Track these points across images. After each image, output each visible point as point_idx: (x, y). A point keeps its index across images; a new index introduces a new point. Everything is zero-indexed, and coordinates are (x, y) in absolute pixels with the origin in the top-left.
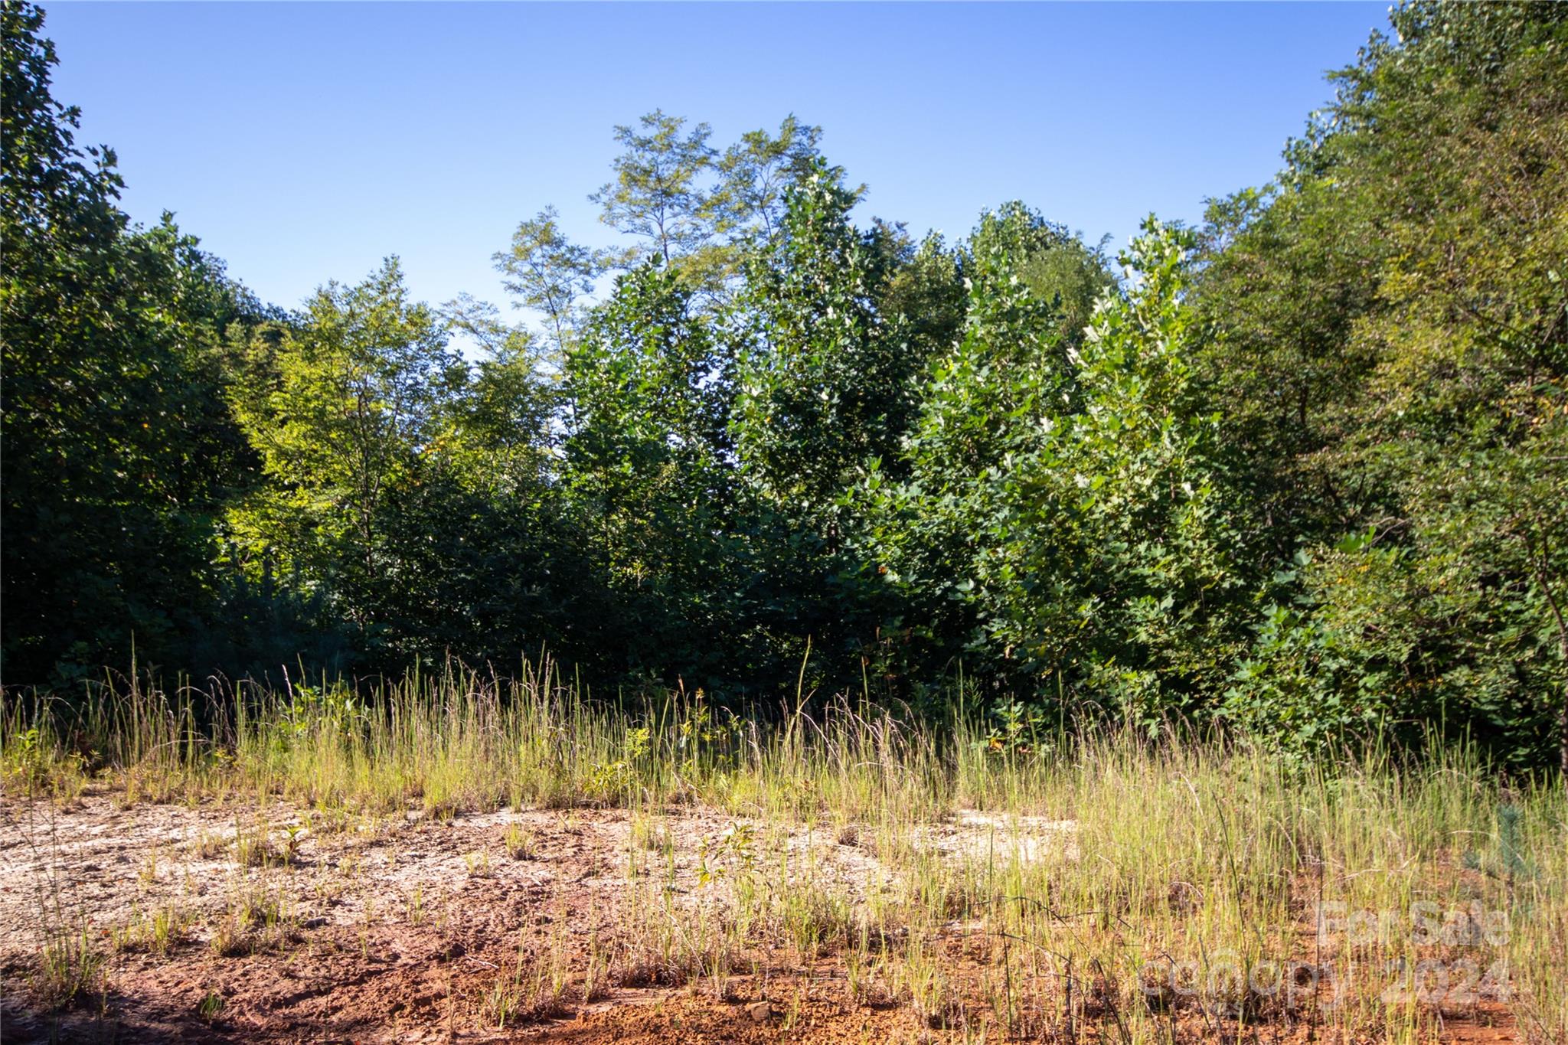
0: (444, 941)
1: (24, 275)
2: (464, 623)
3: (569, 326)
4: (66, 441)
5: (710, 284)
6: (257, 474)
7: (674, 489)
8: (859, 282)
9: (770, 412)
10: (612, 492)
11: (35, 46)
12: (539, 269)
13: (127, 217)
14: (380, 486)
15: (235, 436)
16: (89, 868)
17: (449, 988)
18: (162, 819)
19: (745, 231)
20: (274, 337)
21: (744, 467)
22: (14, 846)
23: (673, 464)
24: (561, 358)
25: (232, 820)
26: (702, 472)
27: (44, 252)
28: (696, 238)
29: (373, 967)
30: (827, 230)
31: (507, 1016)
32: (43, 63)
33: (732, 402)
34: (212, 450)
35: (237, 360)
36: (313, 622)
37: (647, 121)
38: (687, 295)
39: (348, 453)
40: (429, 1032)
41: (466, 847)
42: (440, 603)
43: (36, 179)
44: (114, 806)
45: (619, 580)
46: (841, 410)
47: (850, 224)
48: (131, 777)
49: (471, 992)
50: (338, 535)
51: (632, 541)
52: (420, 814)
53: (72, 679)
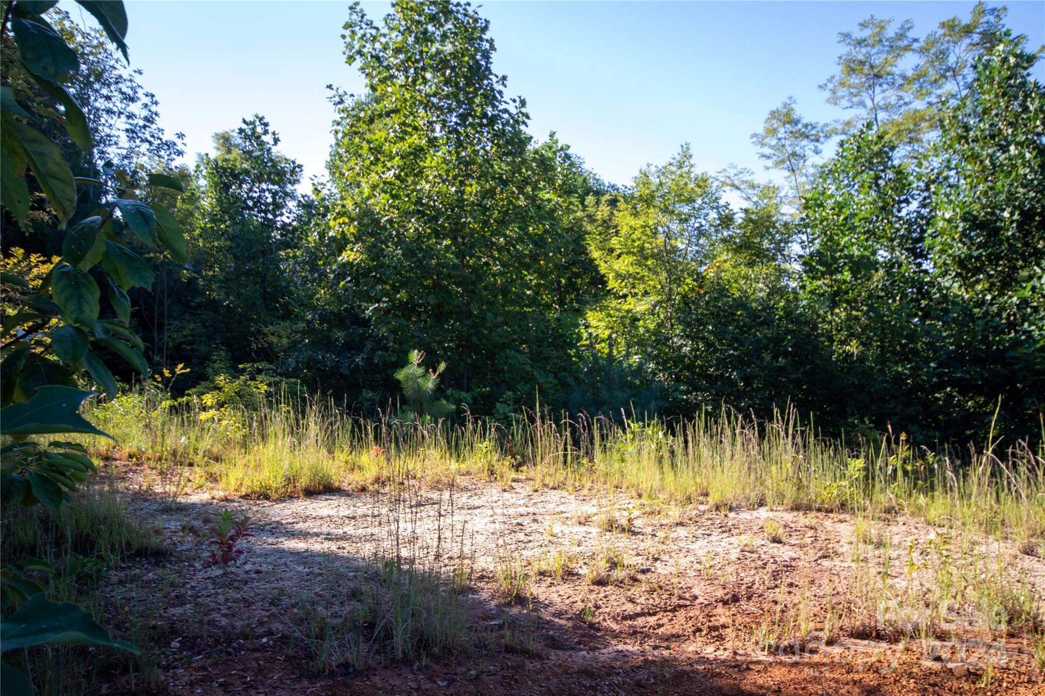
0: (726, 591)
1: (479, 178)
2: (732, 383)
3: (804, 179)
4: (501, 274)
5: (911, 138)
6: (603, 289)
7: (882, 290)
8: (1038, 123)
9: (960, 229)
10: (836, 293)
11: (484, 43)
12: (783, 141)
13: (531, 137)
14: (678, 294)
15: (590, 266)
16: (519, 524)
17: (730, 621)
18: (555, 498)
19: (940, 96)
20: (613, 203)
21: (937, 271)
22: (479, 507)
23: (881, 272)
24: (799, 202)
25: (594, 502)
26: (904, 276)
27: (489, 163)
28: (900, 106)
29: (681, 602)
30: (1011, 86)
31: (770, 646)
32: (488, 52)
33: (928, 224)
34: (577, 275)
35: (591, 219)
36: (638, 382)
37: (863, 25)
38: (893, 149)
39: (657, 274)
40: (718, 649)
41: (737, 531)
42: (717, 370)
43: (485, 121)
44: (529, 489)
45: (840, 355)
46: (1020, 225)
47: (1031, 79)
48: (538, 472)
49: (745, 626)
50: (652, 327)
51: (849, 327)
52: (706, 507)
53: (504, 413)
